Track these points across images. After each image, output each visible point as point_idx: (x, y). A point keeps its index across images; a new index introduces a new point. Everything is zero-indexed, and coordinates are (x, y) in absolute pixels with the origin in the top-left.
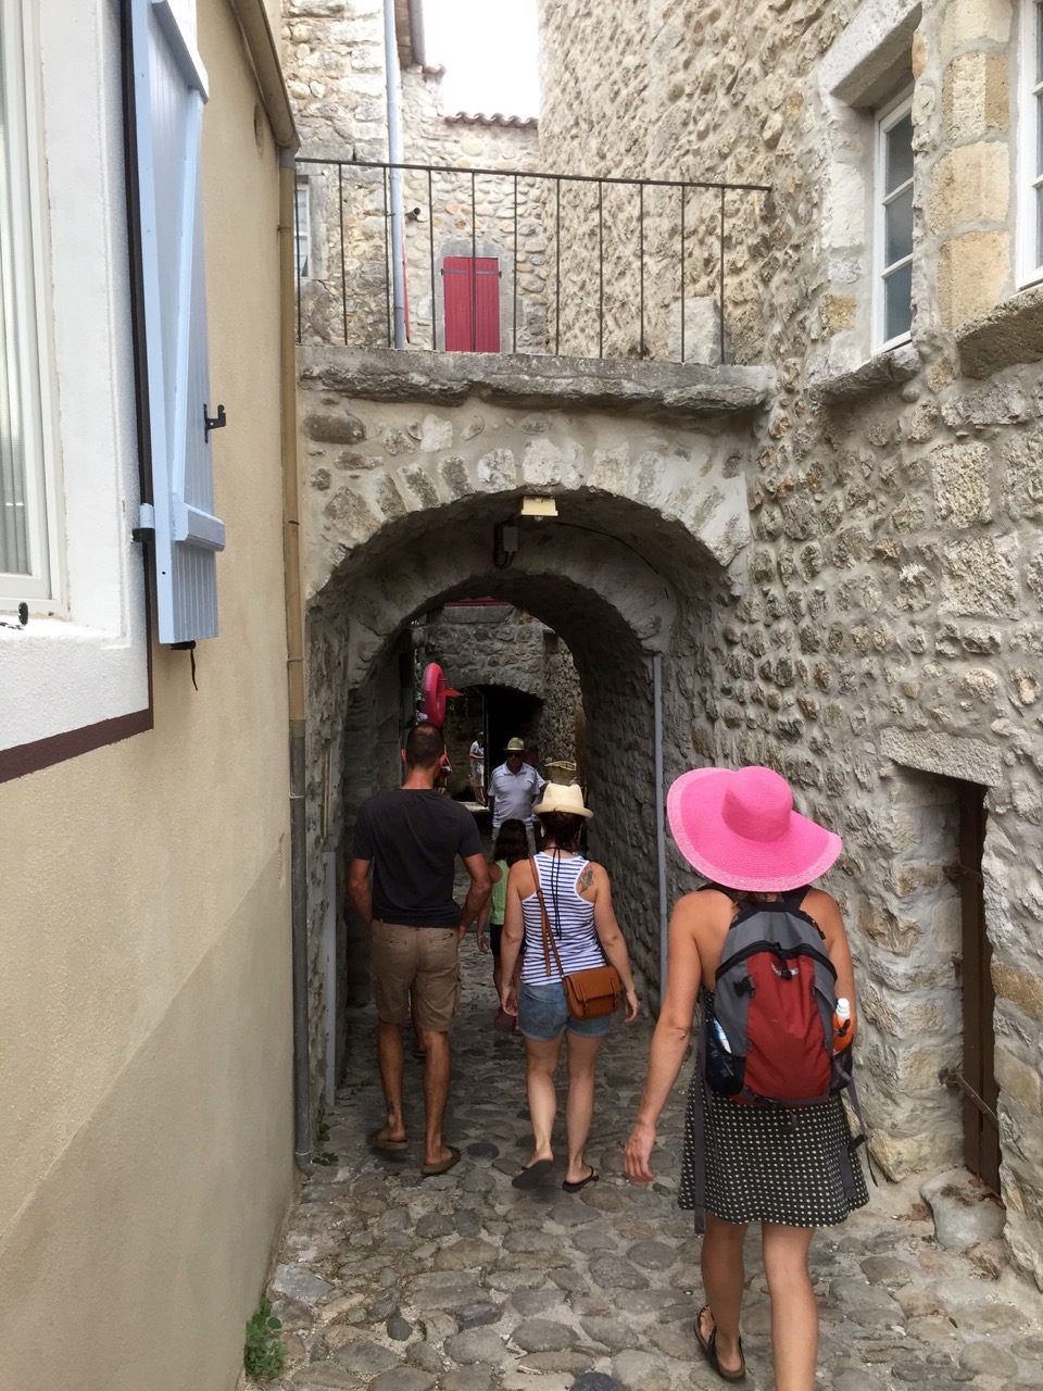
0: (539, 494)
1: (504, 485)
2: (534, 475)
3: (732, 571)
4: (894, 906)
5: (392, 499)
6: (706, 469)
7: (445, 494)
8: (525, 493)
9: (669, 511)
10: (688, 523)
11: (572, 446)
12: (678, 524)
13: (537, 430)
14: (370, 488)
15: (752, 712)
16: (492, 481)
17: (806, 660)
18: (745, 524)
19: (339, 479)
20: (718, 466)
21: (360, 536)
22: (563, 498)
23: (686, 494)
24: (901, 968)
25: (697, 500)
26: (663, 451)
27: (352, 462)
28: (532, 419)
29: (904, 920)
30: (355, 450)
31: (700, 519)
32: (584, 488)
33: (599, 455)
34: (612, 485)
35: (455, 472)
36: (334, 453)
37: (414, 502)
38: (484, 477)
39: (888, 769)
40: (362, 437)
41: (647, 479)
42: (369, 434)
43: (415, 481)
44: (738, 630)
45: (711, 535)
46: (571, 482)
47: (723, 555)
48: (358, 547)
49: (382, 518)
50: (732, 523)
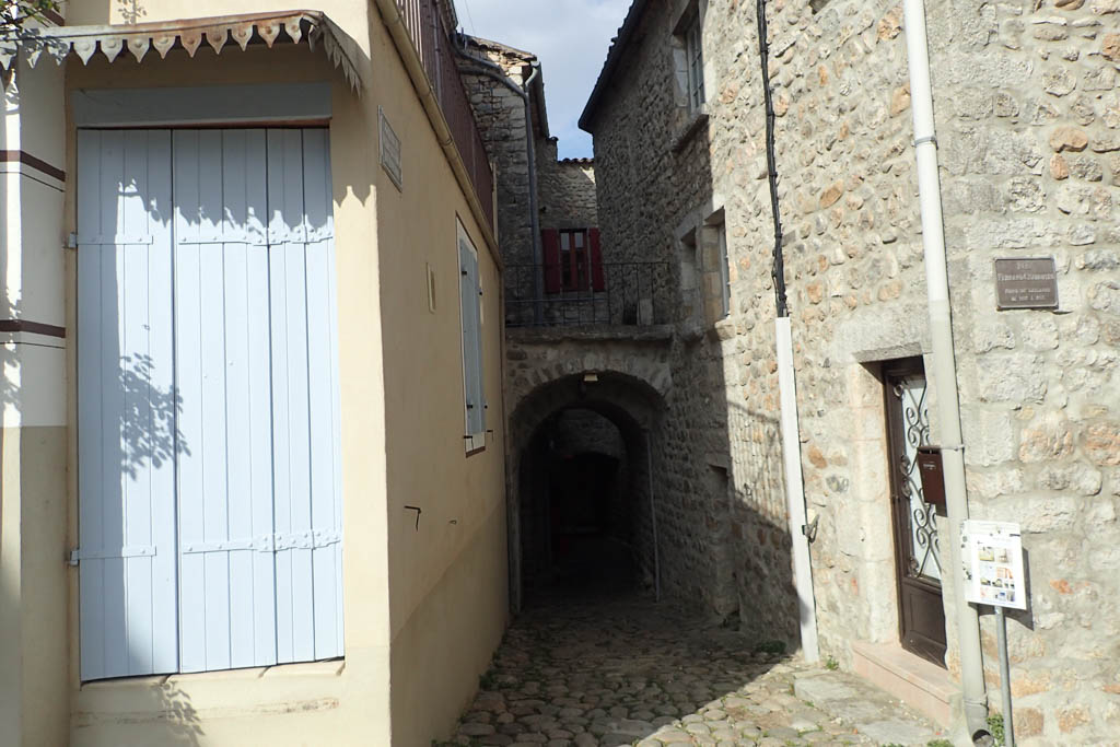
0: (591, 373)
1: (576, 371)
2: (588, 367)
3: (666, 398)
4: (713, 514)
5: (537, 379)
6: (654, 360)
7: (556, 376)
8: (586, 373)
9: (640, 377)
10: (648, 381)
11: (602, 356)
12: (644, 381)
13: (589, 351)
14: (529, 374)
15: (676, 452)
16: (573, 370)
17: (688, 431)
18: (670, 380)
19: (519, 372)
20: (658, 359)
21: (526, 392)
22: (600, 375)
23: (646, 370)
24: (716, 536)
25: (650, 372)
26: (636, 355)
27: (522, 366)
28: (586, 347)
29: (716, 519)
30: (524, 362)
31: (651, 379)
32: (607, 370)
33: (612, 358)
34: (617, 369)
35: (559, 367)
36: (516, 364)
37: (545, 379)
38: (569, 369)
39: (708, 467)
40: (526, 358)
41: (630, 366)
42: (529, 356)
43: (546, 372)
44: (671, 420)
45: (657, 385)
46: (602, 368)
47: (662, 392)
48: (526, 396)
49: (533, 385)
50: (665, 380)
